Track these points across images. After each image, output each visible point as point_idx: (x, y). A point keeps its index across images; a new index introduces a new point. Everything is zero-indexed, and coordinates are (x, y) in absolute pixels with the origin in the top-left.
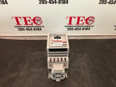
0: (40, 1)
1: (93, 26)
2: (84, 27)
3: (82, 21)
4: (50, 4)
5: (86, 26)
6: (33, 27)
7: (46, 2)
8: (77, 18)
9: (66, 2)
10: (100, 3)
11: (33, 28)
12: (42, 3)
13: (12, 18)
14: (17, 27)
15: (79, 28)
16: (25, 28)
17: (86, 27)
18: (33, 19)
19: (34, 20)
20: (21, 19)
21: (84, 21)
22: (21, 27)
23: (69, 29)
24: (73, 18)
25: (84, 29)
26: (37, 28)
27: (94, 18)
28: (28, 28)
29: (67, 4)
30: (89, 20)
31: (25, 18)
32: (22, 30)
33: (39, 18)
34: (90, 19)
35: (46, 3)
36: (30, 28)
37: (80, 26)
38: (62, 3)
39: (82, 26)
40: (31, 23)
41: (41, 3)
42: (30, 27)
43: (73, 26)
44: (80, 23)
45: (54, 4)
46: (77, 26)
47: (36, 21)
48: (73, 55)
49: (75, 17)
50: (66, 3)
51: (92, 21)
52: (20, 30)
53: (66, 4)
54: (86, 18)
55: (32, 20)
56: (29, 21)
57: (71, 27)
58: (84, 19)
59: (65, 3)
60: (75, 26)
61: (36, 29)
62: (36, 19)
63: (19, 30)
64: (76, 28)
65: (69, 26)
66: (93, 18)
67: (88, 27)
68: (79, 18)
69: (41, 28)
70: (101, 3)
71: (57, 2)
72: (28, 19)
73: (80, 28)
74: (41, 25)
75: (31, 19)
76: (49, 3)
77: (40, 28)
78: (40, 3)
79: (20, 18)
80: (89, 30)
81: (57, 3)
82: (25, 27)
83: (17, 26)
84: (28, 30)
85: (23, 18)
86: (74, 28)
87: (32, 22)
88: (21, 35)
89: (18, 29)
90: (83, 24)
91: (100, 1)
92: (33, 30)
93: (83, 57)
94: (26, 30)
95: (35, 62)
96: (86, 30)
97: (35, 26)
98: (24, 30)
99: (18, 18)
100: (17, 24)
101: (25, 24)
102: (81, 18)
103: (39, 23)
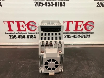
0: (35, 4)
1: (93, 33)
2: (83, 34)
3: (81, 26)
4: (47, 6)
5: (85, 33)
6: (26, 33)
7: (41, 4)
8: (75, 23)
9: (62, 4)
10: (97, 6)
11: (26, 35)
13: (4, 22)
14: (8, 34)
15: (78, 36)
16: (17, 35)
17: (86, 34)
19: (28, 25)
20: (14, 24)
21: (83, 27)
22: (13, 33)
23: (66, 37)
24: (71, 23)
25: (84, 36)
26: (31, 35)
27: (94, 23)
28: (21, 35)
29: (64, 6)
30: (88, 26)
32: (14, 38)
33: (34, 23)
34: (89, 23)
35: (42, 6)
36: (23, 35)
37: (78, 33)
38: (59, 6)
39: (81, 33)
41: (37, 5)
42: (23, 33)
43: (71, 33)
44: (78, 29)
45: (51, 6)
46: (76, 33)
47: (30, 26)
48: (76, 63)
49: (72, 22)
50: (63, 5)
51: (92, 27)
52: (11, 37)
53: (63, 6)
54: (84, 23)
55: (25, 25)
56: (23, 26)
57: (69, 34)
58: (82, 24)
59: (62, 6)
60: (73, 33)
61: (29, 37)
62: (30, 24)
63: (10, 38)
64: (74, 35)
65: (67, 33)
66: (92, 23)
67: (88, 34)
68: (77, 23)
69: (35, 36)
70: (99, 5)
71: (53, 4)
72: (21, 24)
73: (79, 35)
74: (35, 32)
75: (24, 23)
76: (45, 5)
78: (35, 6)
79: (13, 22)
80: (89, 37)
81: (54, 6)
82: (17, 33)
83: (9, 32)
84: (20, 38)
85: (16, 23)
86: (72, 35)
87: (25, 27)
88: (12, 44)
89: (9, 36)
90: (82, 30)
91: (97, 3)
92: (26, 37)
93: (90, 65)
94: (19, 38)
95: (22, 72)
96: (86, 38)
97: (28, 33)
98: (16, 38)
99: (10, 22)
100: (9, 30)
101: (17, 30)
102: (79, 23)
103: (33, 28)
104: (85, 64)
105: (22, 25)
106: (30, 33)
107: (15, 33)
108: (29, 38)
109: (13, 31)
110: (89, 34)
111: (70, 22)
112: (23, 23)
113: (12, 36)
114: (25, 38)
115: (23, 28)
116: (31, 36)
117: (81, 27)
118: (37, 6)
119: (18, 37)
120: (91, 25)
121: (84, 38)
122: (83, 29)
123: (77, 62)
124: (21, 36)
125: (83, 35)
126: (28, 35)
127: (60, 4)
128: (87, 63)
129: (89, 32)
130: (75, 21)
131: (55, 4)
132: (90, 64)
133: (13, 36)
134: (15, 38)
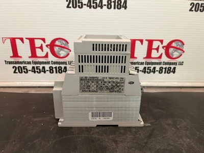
0: (68, 3)
1: (181, 64)
2: (162, 66)
3: (157, 49)
4: (90, 8)
5: (166, 64)
6: (48, 63)
7: (80, 4)
8: (147, 42)
9: (122, 4)
10: (191, 10)
11: (47, 67)
12: (73, 7)
14: (10, 63)
15: (152, 69)
16: (29, 67)
17: (168, 66)
18: (49, 44)
19: (52, 46)
20: (23, 42)
21: (162, 51)
22: (21, 63)
24: (138, 43)
25: (164, 70)
26: (58, 66)
27: (183, 44)
28: (37, 67)
29: (125, 9)
30: (172, 49)
31: (32, 41)
32: (22, 72)
33: (64, 42)
34: (174, 44)
35: (82, 7)
36: (41, 66)
37: (153, 64)
38: (115, 8)
39: (158, 64)
40: (44, 54)
41: (71, 5)
42: (41, 63)
43: (138, 63)
45: (99, 8)
46: (148, 63)
47: (56, 49)
48: (149, 122)
49: (141, 41)
50: (123, 7)
52: (17, 71)
53: (123, 9)
54: (165, 44)
55: (47, 46)
56: (41, 48)
57: (135, 66)
58: (161, 46)
59: (120, 8)
60: (142, 63)
61: (54, 69)
62: (57, 43)
63: (15, 72)
64: (145, 68)
66: (180, 44)
67: (172, 67)
69: (65, 68)
70: (193, 9)
71: (103, 4)
72: (38, 43)
73: (154, 68)
74: (67, 59)
75: (45, 42)
76: (88, 6)
77: (63, 66)
78: (68, 7)
79: (22, 39)
80: (174, 72)
81: (105, 8)
82: (29, 63)
83: (12, 60)
84: (35, 72)
85: (28, 41)
86: (141, 67)
88: (18, 84)
89: (13, 67)
90: (160, 57)
91: (191, 5)
92: (47, 71)
93: (178, 127)
94: (32, 71)
95: (40, 139)
96: (168, 73)
97: (52, 61)
98: (27, 72)
99: (16, 40)
100: (12, 55)
101: (30, 55)
102: (154, 42)
103: (63, 53)
104: (168, 125)
105: (39, 46)
106: (55, 63)
107: (25, 62)
108: (53, 72)
109: (21, 57)
110: (174, 66)
111: (136, 41)
112: (42, 42)
113: (19, 67)
114: (45, 72)
115: (43, 51)
116: (58, 69)
117: (158, 52)
118: (70, 7)
119: (31, 69)
120: (178, 47)
121: (165, 73)
122: (163, 55)
123: (153, 121)
124: (37, 69)
125: (162, 68)
126: (52, 67)
127: (117, 4)
128: (172, 123)
129: (174, 62)
130: (146, 40)
131: (107, 4)
132: (179, 125)
133: (21, 67)
134: (24, 72)
